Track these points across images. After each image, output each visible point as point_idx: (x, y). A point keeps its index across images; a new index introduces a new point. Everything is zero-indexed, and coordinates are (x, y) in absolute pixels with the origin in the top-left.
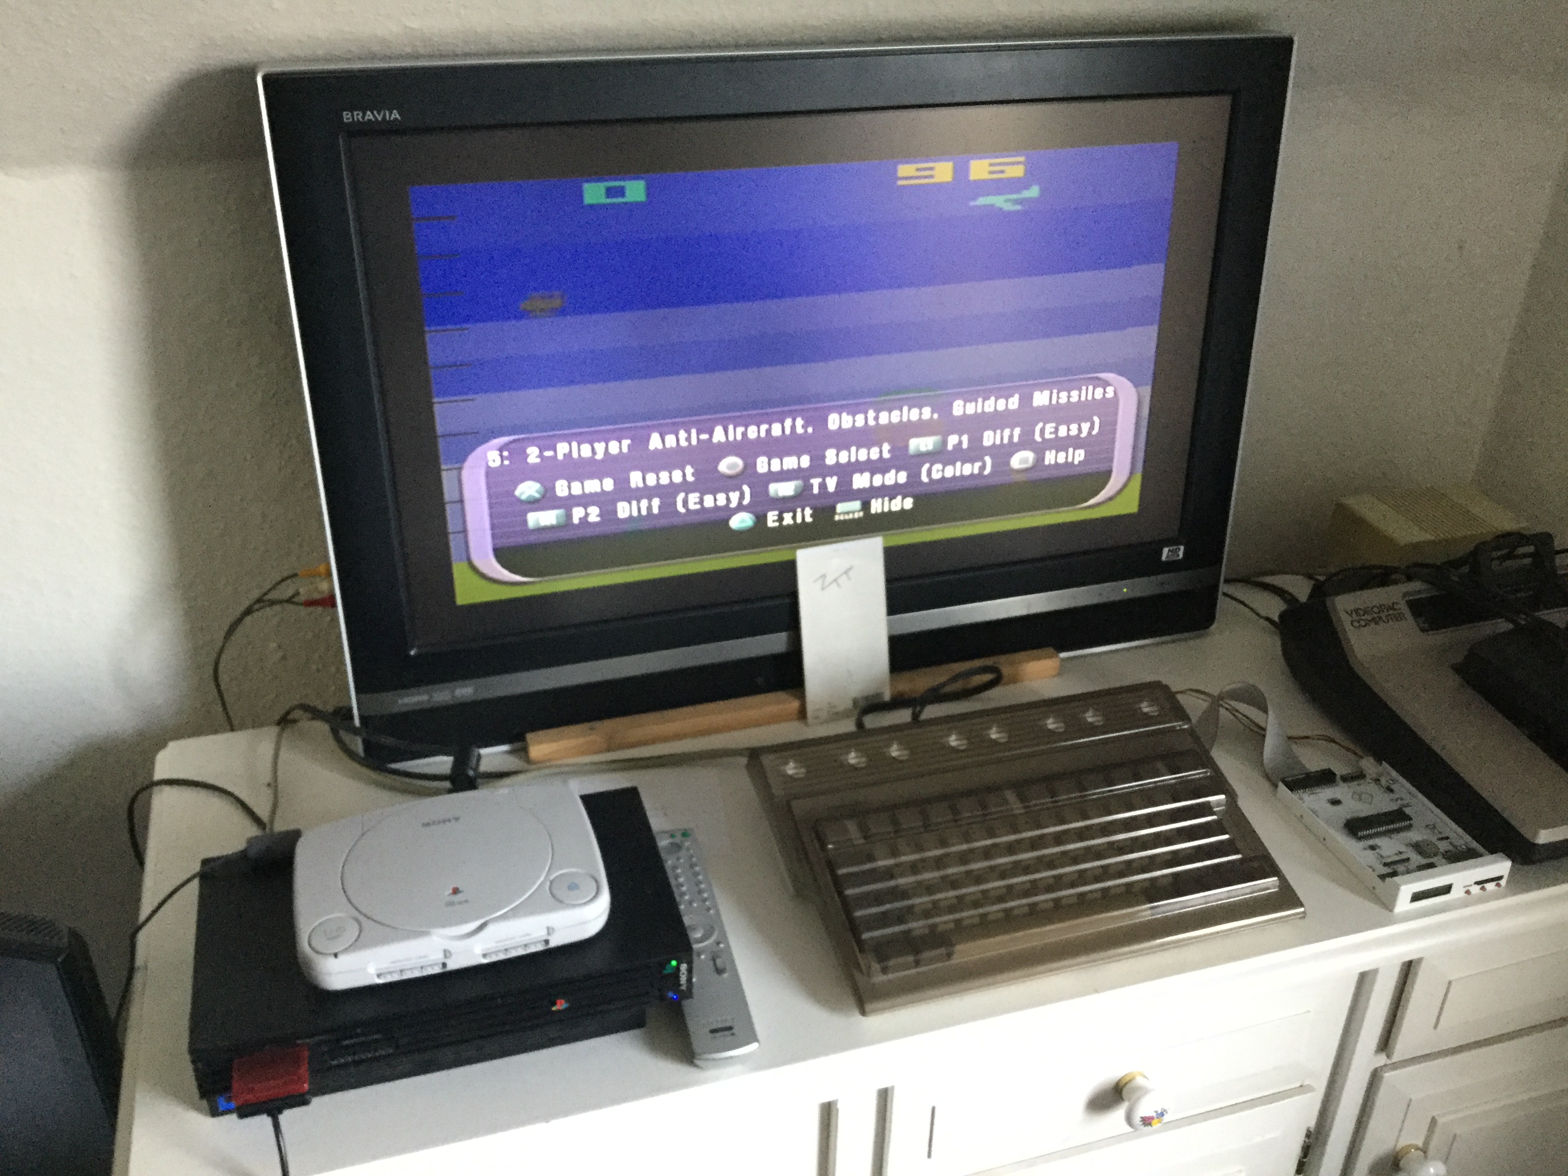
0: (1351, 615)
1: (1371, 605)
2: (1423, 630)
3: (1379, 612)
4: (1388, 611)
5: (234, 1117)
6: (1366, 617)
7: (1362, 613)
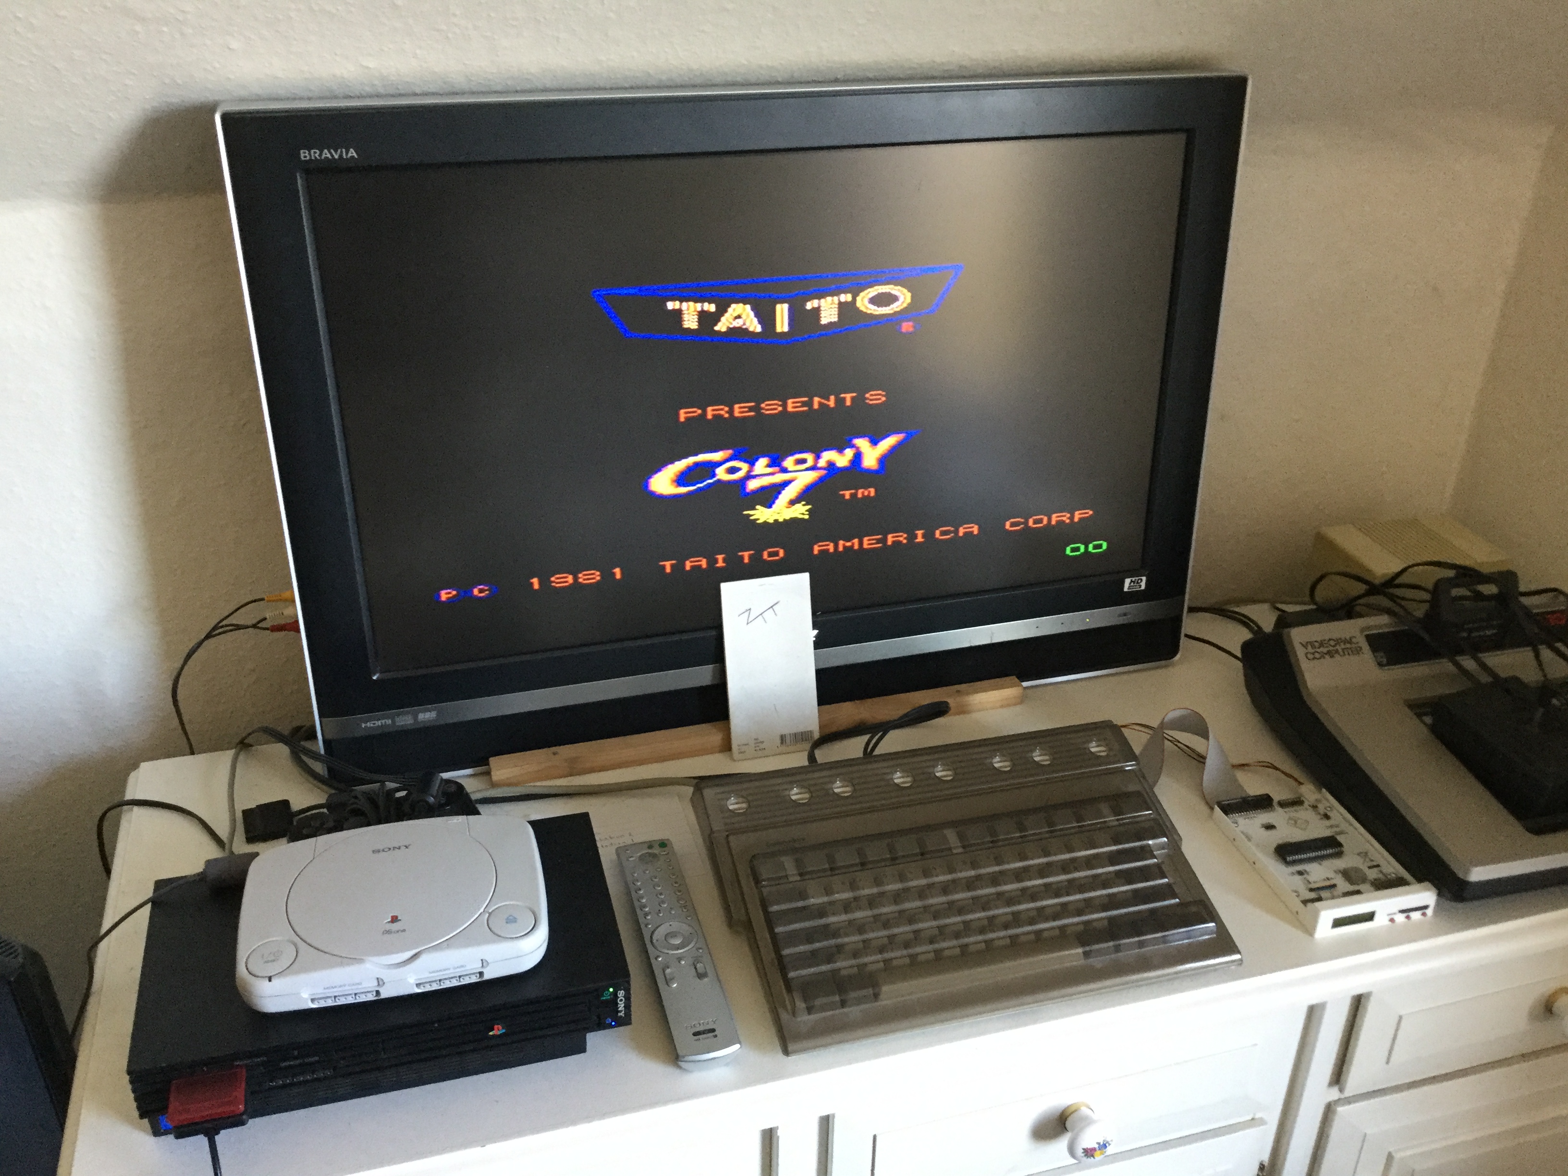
0: (1305, 646)
1: (1327, 638)
2: (1380, 665)
3: (1336, 644)
4: (1345, 644)
5: (171, 1137)
6: (1322, 649)
7: (1317, 644)
